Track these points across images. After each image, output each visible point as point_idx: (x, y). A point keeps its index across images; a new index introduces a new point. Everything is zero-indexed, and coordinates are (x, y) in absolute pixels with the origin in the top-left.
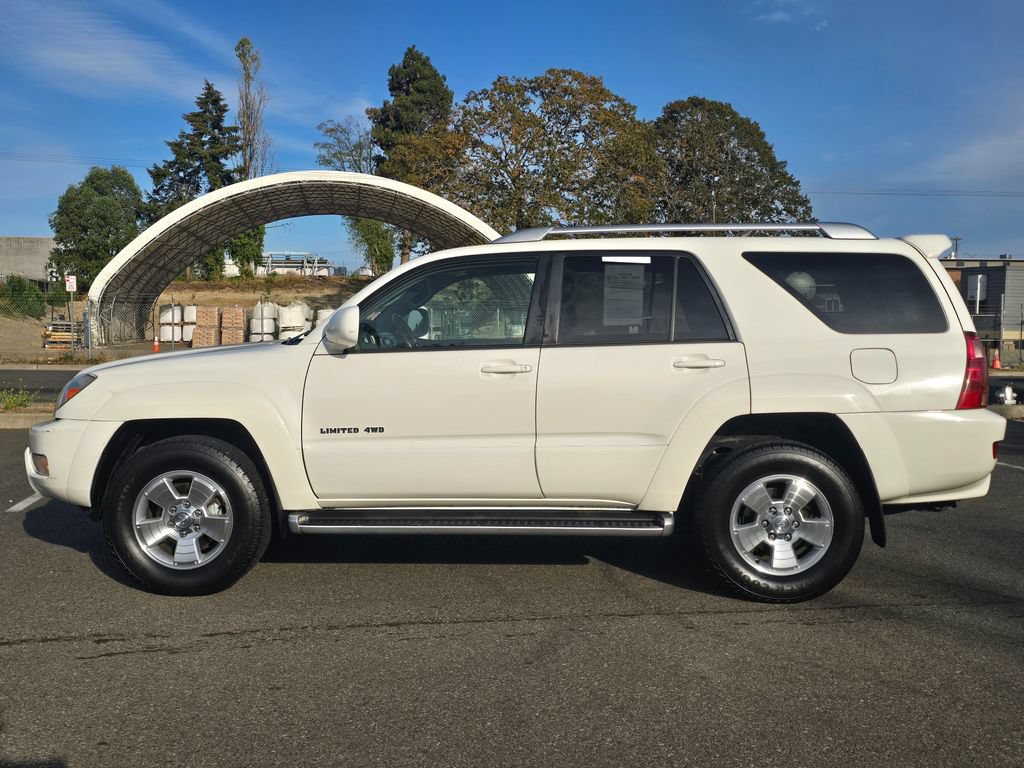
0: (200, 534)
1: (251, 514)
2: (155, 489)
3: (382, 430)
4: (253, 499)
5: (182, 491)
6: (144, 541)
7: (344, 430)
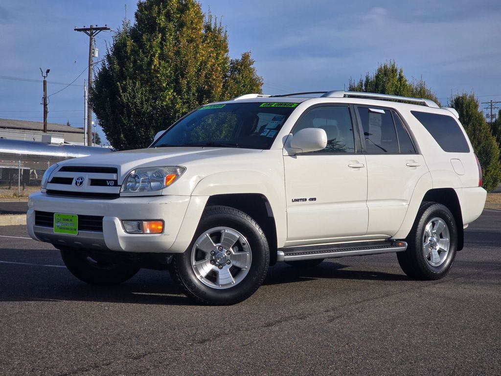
0: (231, 266)
1: (263, 247)
2: (202, 241)
3: (315, 199)
4: (263, 238)
5: (217, 241)
6: (199, 273)
7: (301, 199)
